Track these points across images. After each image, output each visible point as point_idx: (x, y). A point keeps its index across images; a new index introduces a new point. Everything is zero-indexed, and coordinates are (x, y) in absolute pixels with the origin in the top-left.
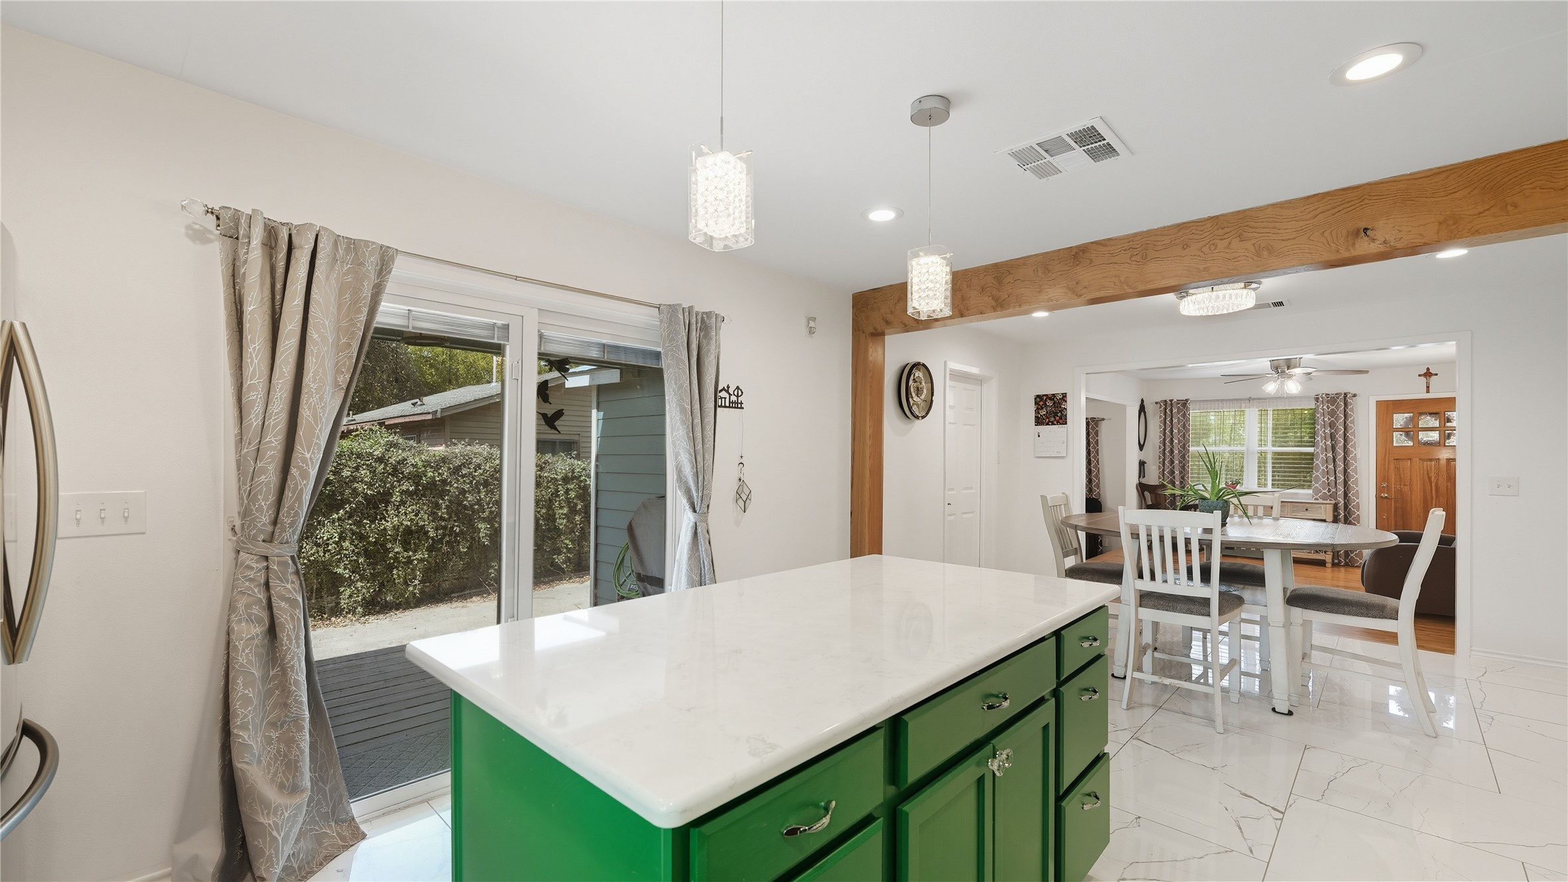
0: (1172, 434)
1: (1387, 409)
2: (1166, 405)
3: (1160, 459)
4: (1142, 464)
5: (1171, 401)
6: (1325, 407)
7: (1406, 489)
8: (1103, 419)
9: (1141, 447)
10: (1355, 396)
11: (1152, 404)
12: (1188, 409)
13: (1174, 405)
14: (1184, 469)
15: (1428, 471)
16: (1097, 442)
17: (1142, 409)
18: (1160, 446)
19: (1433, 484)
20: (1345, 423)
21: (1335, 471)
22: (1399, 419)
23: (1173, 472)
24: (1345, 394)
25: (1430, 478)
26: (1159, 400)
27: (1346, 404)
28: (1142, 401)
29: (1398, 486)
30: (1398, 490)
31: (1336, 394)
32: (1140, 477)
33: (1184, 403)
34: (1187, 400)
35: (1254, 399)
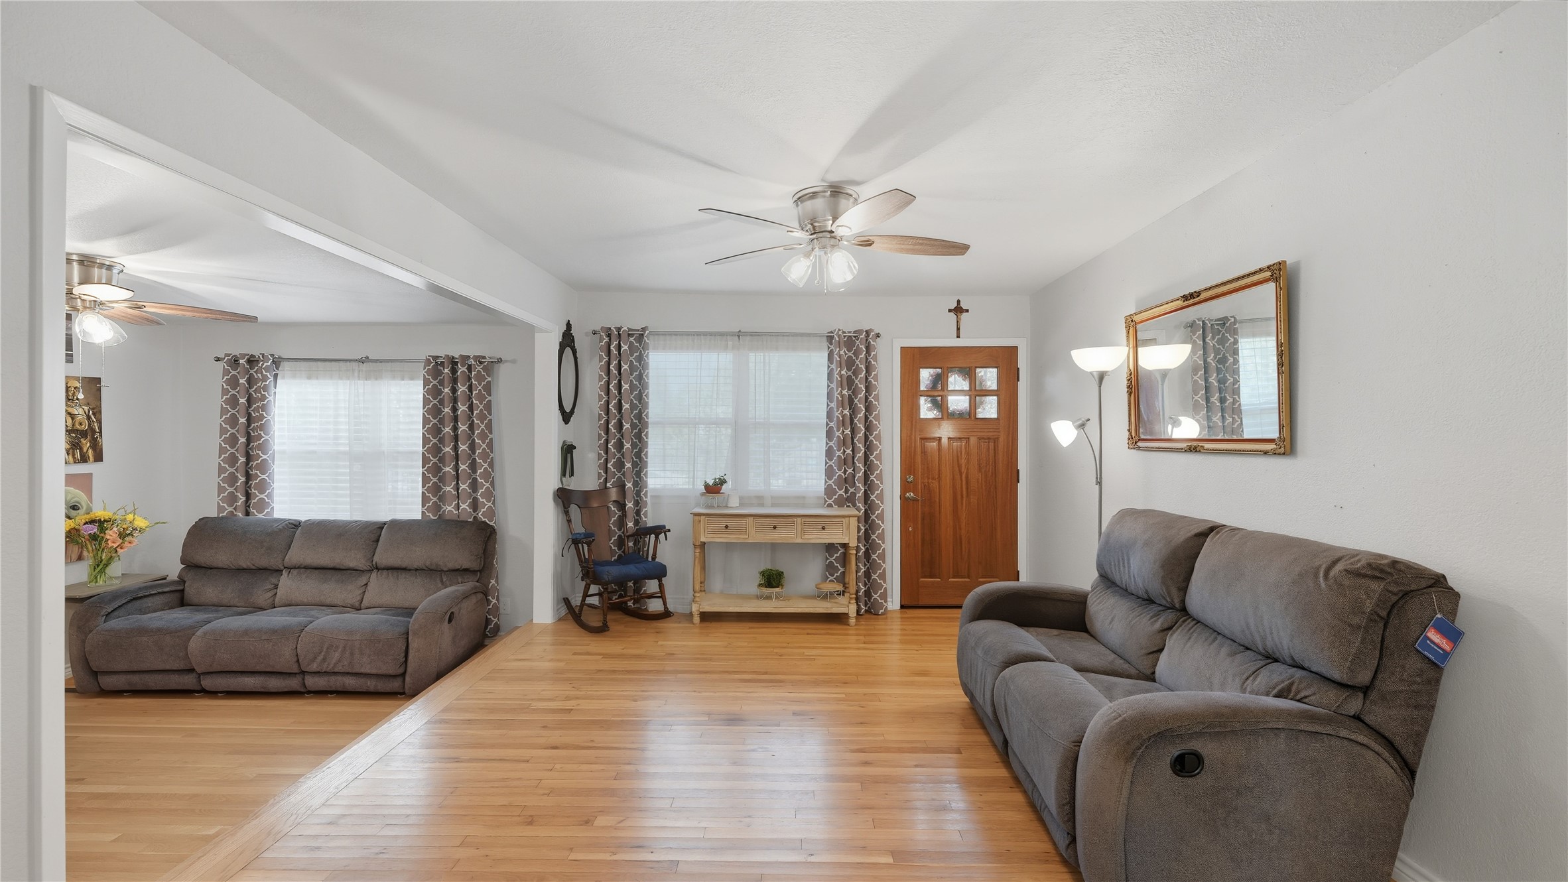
0: (620, 393)
1: (914, 358)
2: (609, 336)
3: (599, 440)
4: (568, 450)
5: (619, 329)
6: (842, 352)
7: (935, 484)
8: (500, 361)
9: (566, 417)
10: (878, 336)
11: (587, 334)
12: (645, 348)
13: (624, 337)
14: (640, 458)
15: (957, 456)
16: (488, 407)
17: (568, 341)
18: (600, 415)
19: (964, 476)
20: (867, 379)
21: (853, 458)
22: (926, 375)
23: (623, 465)
24: (868, 332)
25: (959, 466)
26: (598, 328)
27: (868, 348)
28: (569, 325)
29: (926, 481)
30: (925, 486)
31: (855, 332)
32: (563, 474)
33: (640, 336)
34: (644, 329)
35: (746, 334)
